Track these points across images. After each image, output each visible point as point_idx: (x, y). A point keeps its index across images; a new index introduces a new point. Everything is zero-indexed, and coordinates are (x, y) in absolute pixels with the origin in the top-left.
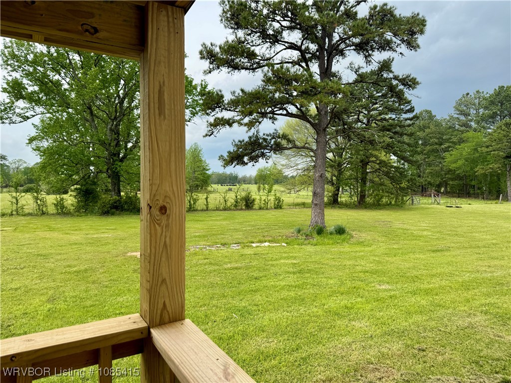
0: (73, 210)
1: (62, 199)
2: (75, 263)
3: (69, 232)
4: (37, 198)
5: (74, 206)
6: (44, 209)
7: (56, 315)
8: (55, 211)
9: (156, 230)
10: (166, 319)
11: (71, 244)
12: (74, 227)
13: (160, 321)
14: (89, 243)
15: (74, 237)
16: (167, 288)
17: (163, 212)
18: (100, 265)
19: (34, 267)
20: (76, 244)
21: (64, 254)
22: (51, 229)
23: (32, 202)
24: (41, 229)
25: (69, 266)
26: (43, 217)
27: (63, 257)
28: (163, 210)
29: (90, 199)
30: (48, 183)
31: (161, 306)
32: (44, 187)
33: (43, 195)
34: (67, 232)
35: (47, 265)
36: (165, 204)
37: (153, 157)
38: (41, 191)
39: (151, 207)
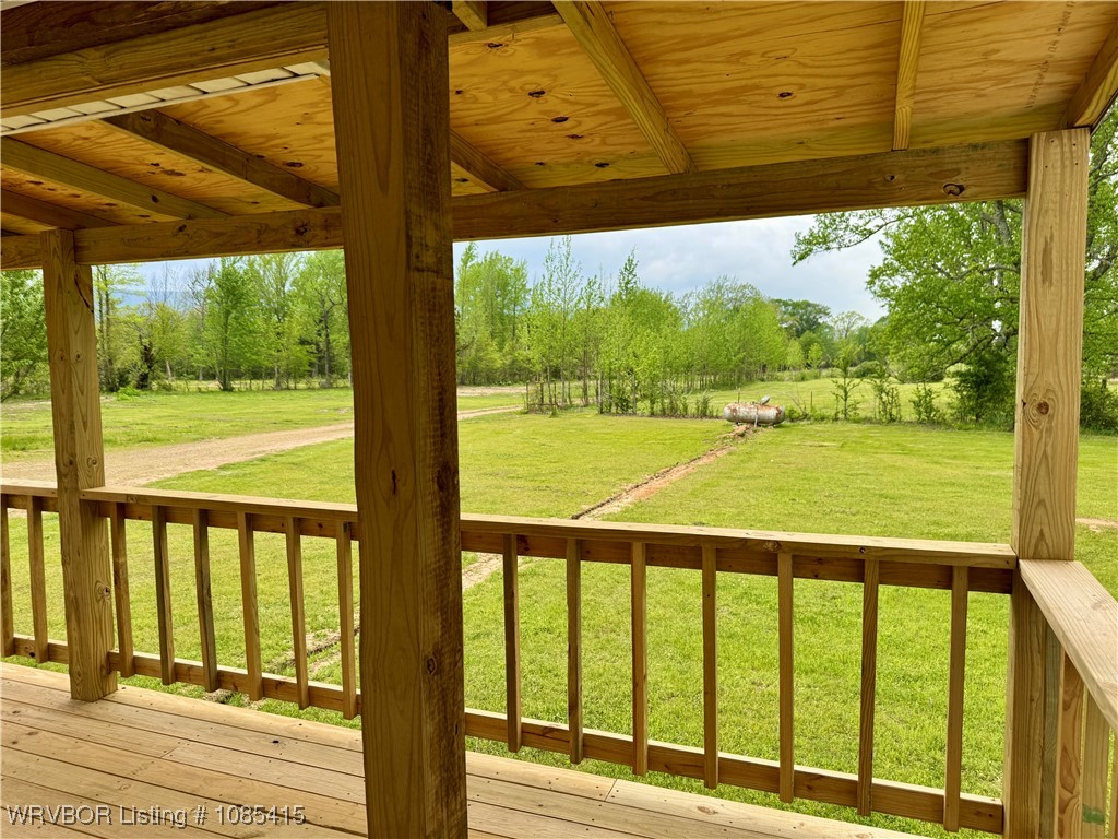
0: (952, 415)
1: (929, 393)
2: (949, 519)
3: (940, 459)
4: (881, 390)
5: (952, 408)
6: (894, 412)
7: (909, 600)
8: (914, 417)
9: (1031, 433)
10: (1044, 551)
11: (942, 484)
12: (950, 451)
13: (1035, 553)
14: (981, 486)
15: (949, 471)
16: (1047, 513)
17: (1043, 410)
18: (1000, 531)
19: (874, 515)
20: (954, 484)
21: (927, 500)
22: (905, 451)
23: (872, 397)
24: (887, 449)
25: (937, 524)
26: (893, 428)
27: (927, 505)
28: (1043, 408)
29: (988, 394)
30: (902, 359)
31: (1036, 534)
32: (894, 367)
33: (892, 383)
34: (936, 459)
35: (895, 515)
36: (1046, 401)
37: (1030, 338)
38: (890, 375)
39: (1024, 404)
